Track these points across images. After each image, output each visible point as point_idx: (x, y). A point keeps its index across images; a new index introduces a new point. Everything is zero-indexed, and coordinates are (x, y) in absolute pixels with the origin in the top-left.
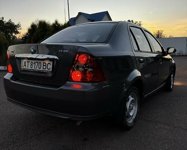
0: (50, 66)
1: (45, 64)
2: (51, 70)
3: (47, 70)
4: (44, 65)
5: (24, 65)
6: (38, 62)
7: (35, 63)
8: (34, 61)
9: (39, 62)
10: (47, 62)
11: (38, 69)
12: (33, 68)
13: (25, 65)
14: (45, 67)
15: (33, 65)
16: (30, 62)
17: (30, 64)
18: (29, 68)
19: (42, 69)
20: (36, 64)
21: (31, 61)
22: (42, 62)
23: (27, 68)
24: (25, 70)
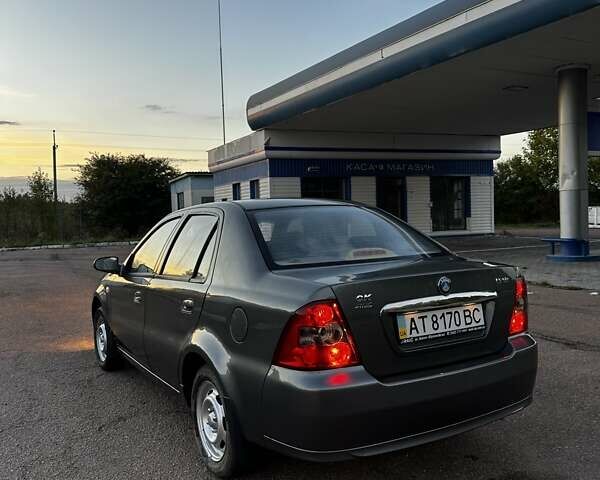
0: (479, 315)
1: (467, 314)
2: (482, 323)
3: (474, 324)
4: (465, 317)
5: (412, 329)
6: (451, 313)
7: (443, 315)
8: (439, 313)
9: (453, 310)
10: (471, 307)
11: (454, 327)
12: (441, 329)
13: (416, 328)
14: (468, 320)
15: (440, 321)
16: (429, 317)
17: (428, 322)
18: (430, 331)
19: (463, 326)
20: (447, 317)
21: (430, 314)
22: (460, 310)
23: (421, 333)
24: (416, 342)
